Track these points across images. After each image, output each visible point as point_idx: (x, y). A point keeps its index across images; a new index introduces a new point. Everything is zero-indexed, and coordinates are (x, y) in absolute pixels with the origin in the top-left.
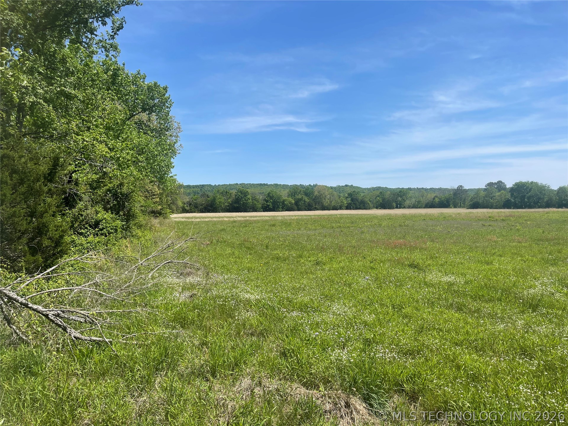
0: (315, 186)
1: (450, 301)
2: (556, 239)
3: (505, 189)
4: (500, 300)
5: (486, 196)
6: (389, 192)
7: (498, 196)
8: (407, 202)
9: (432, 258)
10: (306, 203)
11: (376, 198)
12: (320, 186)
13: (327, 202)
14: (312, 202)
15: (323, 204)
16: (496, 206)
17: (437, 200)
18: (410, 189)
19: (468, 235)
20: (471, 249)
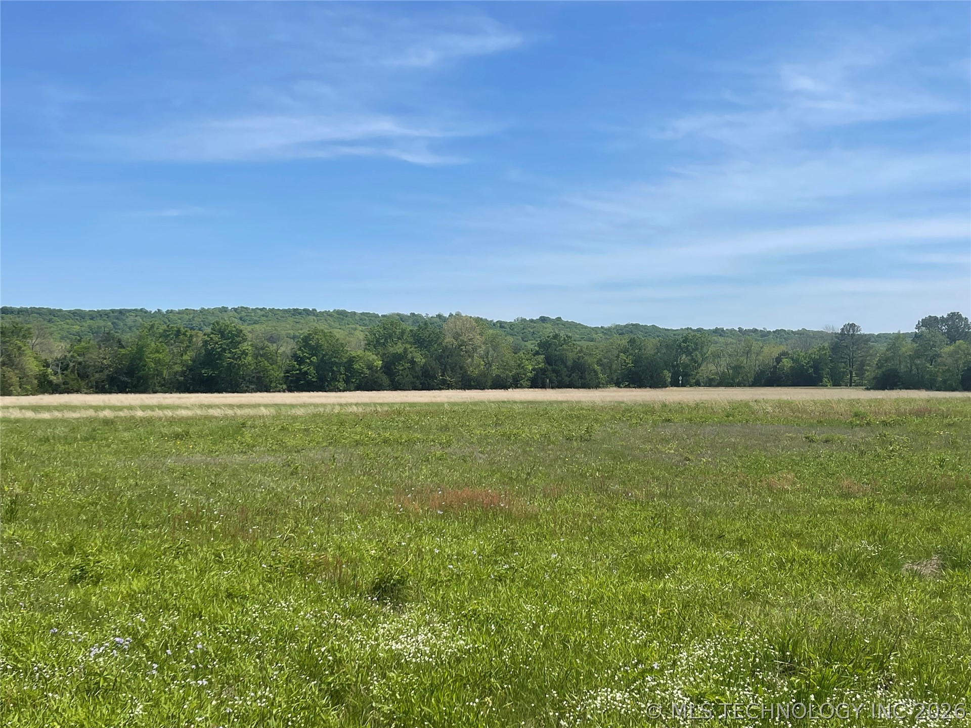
0: (454, 318)
3: (966, 333)
5: (917, 355)
6: (656, 341)
7: (951, 355)
8: (707, 370)
10: (418, 368)
11: (617, 356)
13: (479, 366)
14: (433, 364)
15: (466, 372)
17: (786, 363)
18: (718, 332)
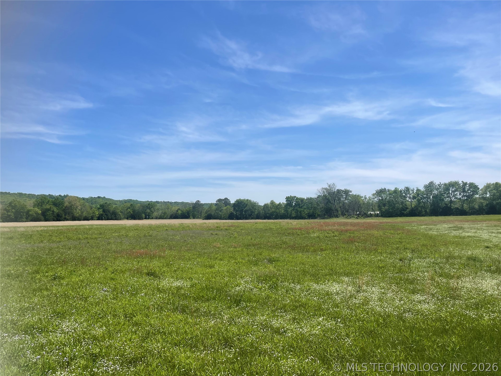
0: (65, 196)
1: (177, 304)
2: (258, 244)
3: (229, 204)
4: (214, 299)
5: (217, 209)
6: (139, 205)
7: (225, 210)
8: (155, 214)
9: (167, 265)
10: (55, 214)
11: (127, 209)
12: (71, 197)
13: (78, 213)
14: (61, 212)
15: (74, 215)
16: (224, 217)
17: (180, 212)
18: (157, 202)
19: (199, 242)
20: (200, 255)
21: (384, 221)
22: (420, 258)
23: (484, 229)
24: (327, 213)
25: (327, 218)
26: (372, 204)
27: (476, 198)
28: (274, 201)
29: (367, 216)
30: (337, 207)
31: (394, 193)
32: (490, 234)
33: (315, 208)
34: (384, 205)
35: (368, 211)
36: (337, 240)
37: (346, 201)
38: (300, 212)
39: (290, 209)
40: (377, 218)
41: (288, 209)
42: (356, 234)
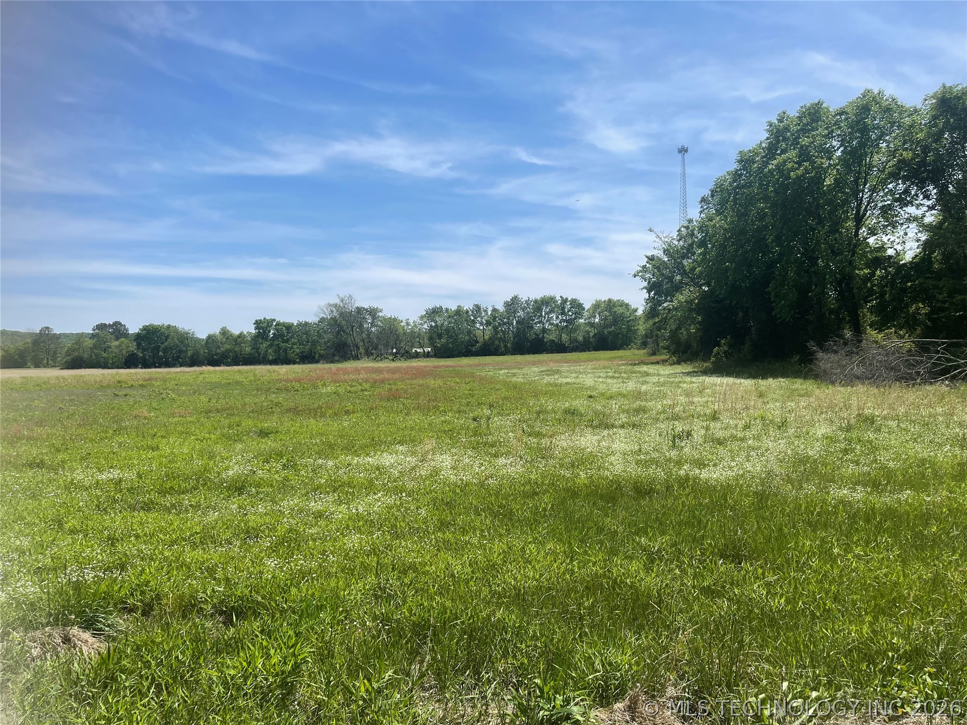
2: (227, 409)
3: (126, 335)
5: (95, 347)
7: (116, 347)
16: (113, 363)
21: (441, 364)
22: (502, 415)
23: (589, 373)
24: (338, 351)
25: (338, 361)
26: (419, 334)
27: (579, 325)
28: (228, 328)
29: (410, 356)
30: (358, 340)
31: (455, 315)
32: (596, 379)
33: (314, 343)
34: (440, 336)
35: (412, 346)
36: (370, 396)
37: (373, 329)
38: (285, 350)
39: (264, 345)
40: (428, 359)
41: (259, 344)
42: (400, 385)
